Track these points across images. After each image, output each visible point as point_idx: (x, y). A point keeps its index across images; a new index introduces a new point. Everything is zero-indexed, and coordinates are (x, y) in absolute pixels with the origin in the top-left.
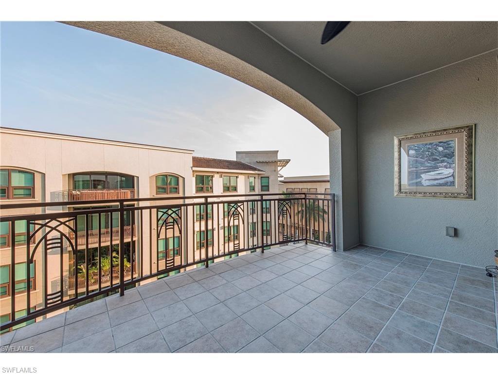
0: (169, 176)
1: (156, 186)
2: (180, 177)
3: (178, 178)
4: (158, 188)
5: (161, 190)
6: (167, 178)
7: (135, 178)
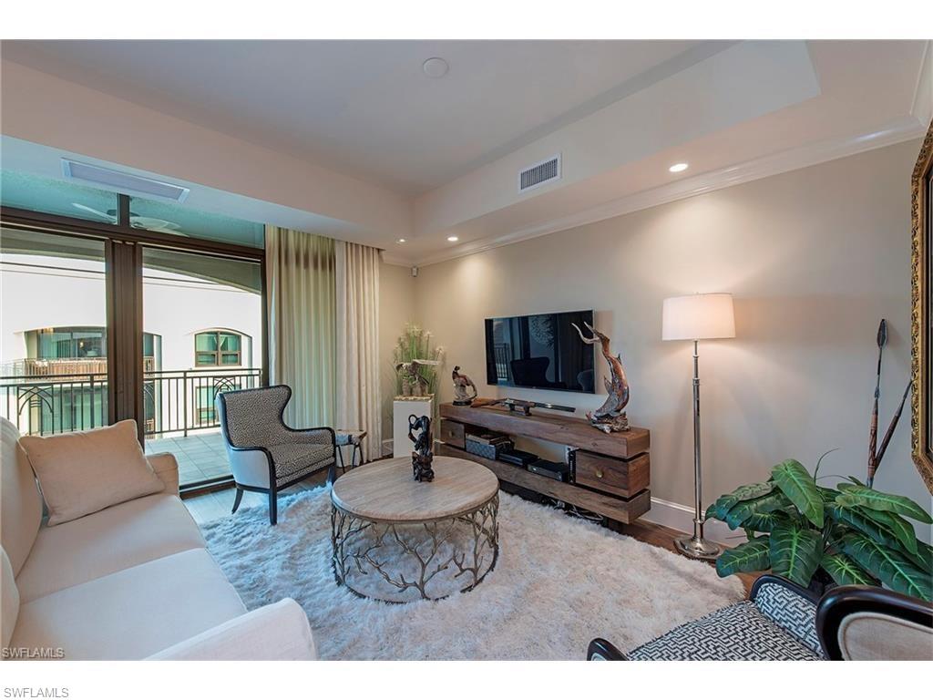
0: (222, 333)
1: (196, 352)
2: (243, 336)
3: (239, 337)
4: (198, 354)
5: (204, 358)
6: (217, 337)
7: (155, 337)
